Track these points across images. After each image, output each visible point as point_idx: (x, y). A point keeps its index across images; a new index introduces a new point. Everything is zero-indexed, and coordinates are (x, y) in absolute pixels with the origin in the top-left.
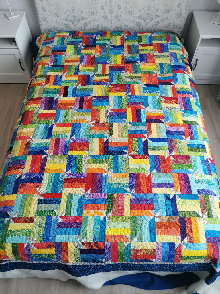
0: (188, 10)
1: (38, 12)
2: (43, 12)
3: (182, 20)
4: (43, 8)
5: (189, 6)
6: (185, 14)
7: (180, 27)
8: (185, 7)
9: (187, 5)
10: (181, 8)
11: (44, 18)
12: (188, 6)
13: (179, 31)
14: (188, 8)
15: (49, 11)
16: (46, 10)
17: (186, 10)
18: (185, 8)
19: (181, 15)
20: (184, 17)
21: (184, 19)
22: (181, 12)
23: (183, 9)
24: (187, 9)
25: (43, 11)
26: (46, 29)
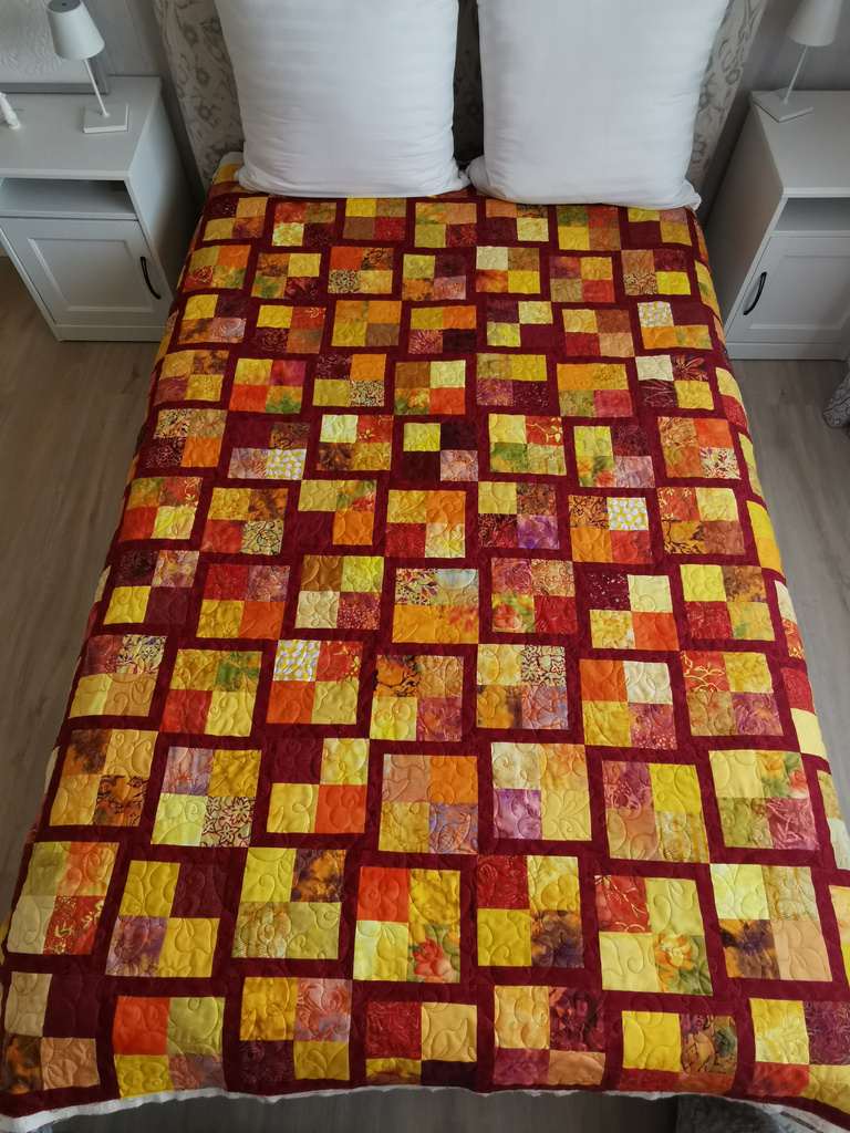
0: (737, 83)
1: (179, 86)
2: (198, 86)
3: (711, 120)
4: (200, 71)
5: (743, 65)
6: (724, 97)
7: (704, 144)
8: (727, 69)
9: (736, 65)
10: (713, 74)
11: (201, 108)
12: (739, 67)
13: (698, 162)
14: (738, 76)
15: (222, 82)
16: (208, 78)
17: (730, 82)
18: (727, 73)
19: (708, 102)
20: (719, 109)
21: (721, 117)
22: (711, 88)
23: (720, 77)
24: (735, 76)
25: (201, 82)
26: (211, 151)
